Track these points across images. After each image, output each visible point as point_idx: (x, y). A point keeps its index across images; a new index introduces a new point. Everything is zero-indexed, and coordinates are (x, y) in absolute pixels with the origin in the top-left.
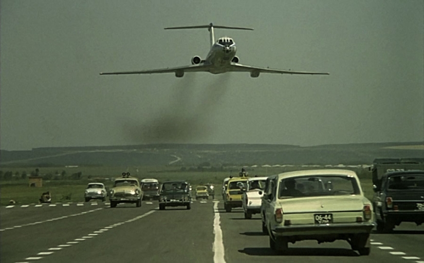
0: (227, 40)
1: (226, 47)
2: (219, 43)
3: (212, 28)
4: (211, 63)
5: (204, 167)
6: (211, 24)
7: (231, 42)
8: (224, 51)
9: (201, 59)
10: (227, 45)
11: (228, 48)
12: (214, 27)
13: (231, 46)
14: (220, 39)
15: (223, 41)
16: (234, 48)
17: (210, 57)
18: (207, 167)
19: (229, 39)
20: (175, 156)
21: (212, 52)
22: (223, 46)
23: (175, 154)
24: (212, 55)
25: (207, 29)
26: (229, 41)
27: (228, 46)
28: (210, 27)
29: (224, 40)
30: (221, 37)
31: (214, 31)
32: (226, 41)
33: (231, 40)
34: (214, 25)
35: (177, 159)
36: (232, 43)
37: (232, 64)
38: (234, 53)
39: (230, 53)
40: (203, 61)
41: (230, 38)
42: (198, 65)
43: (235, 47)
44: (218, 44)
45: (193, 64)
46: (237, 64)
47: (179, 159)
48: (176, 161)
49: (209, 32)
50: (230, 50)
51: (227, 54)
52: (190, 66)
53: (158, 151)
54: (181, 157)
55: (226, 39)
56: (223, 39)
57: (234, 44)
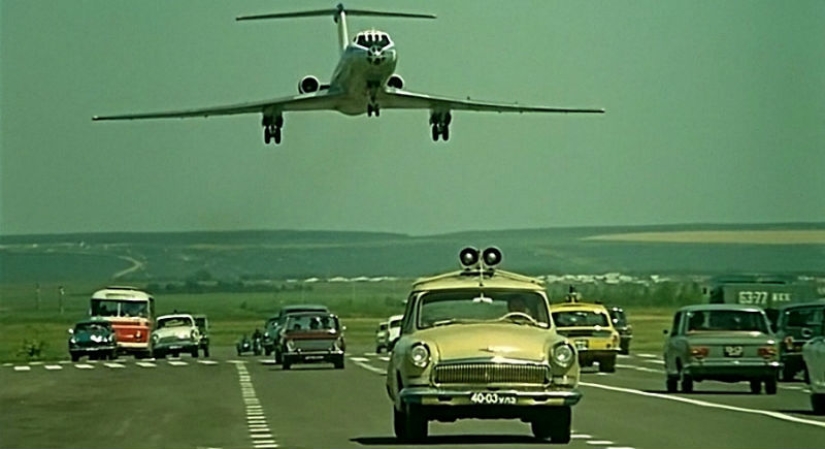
0: (377, 37)
1: (374, 50)
2: (359, 43)
3: (343, 14)
4: (342, 90)
5: (201, 283)
6: (341, 7)
7: (385, 41)
8: (370, 60)
9: (320, 84)
10: (376, 47)
11: (378, 53)
12: (347, 13)
13: (385, 49)
14: (361, 34)
15: (367, 39)
16: (392, 53)
17: (338, 77)
18: (207, 283)
19: (380, 34)
20: (129, 259)
21: (344, 62)
22: (366, 49)
23: (128, 255)
24: (344, 70)
25: (332, 17)
26: (380, 39)
27: (379, 50)
28: (337, 13)
29: (370, 37)
30: (363, 30)
31: (347, 21)
32: (374, 39)
33: (384, 37)
34: (345, 8)
35: (131, 264)
36: (388, 43)
37: (389, 90)
38: (391, 65)
39: (382, 64)
40: (323, 87)
41: (382, 31)
42: (312, 95)
43: (394, 52)
44: (355, 44)
45: (301, 92)
46: (398, 91)
47: (138, 264)
48: (133, 269)
49: (336, 25)
50: (384, 59)
51: (377, 67)
52: (296, 98)
53: (88, 247)
54: (141, 260)
55: (373, 34)
56: (366, 34)
57: (392, 44)
